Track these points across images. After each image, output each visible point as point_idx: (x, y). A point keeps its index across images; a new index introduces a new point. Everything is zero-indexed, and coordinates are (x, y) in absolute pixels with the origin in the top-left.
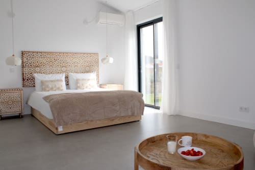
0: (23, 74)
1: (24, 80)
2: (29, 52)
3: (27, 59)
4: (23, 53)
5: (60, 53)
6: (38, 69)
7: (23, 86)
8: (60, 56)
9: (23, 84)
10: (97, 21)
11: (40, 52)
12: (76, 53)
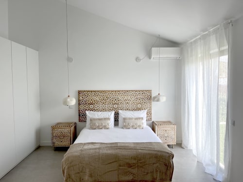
0: (79, 110)
1: (79, 116)
2: (85, 91)
3: (83, 97)
4: (79, 92)
5: (112, 91)
6: (91, 106)
7: (79, 121)
8: (112, 94)
9: (79, 119)
10: (150, 58)
11: (94, 91)
12: (128, 91)
